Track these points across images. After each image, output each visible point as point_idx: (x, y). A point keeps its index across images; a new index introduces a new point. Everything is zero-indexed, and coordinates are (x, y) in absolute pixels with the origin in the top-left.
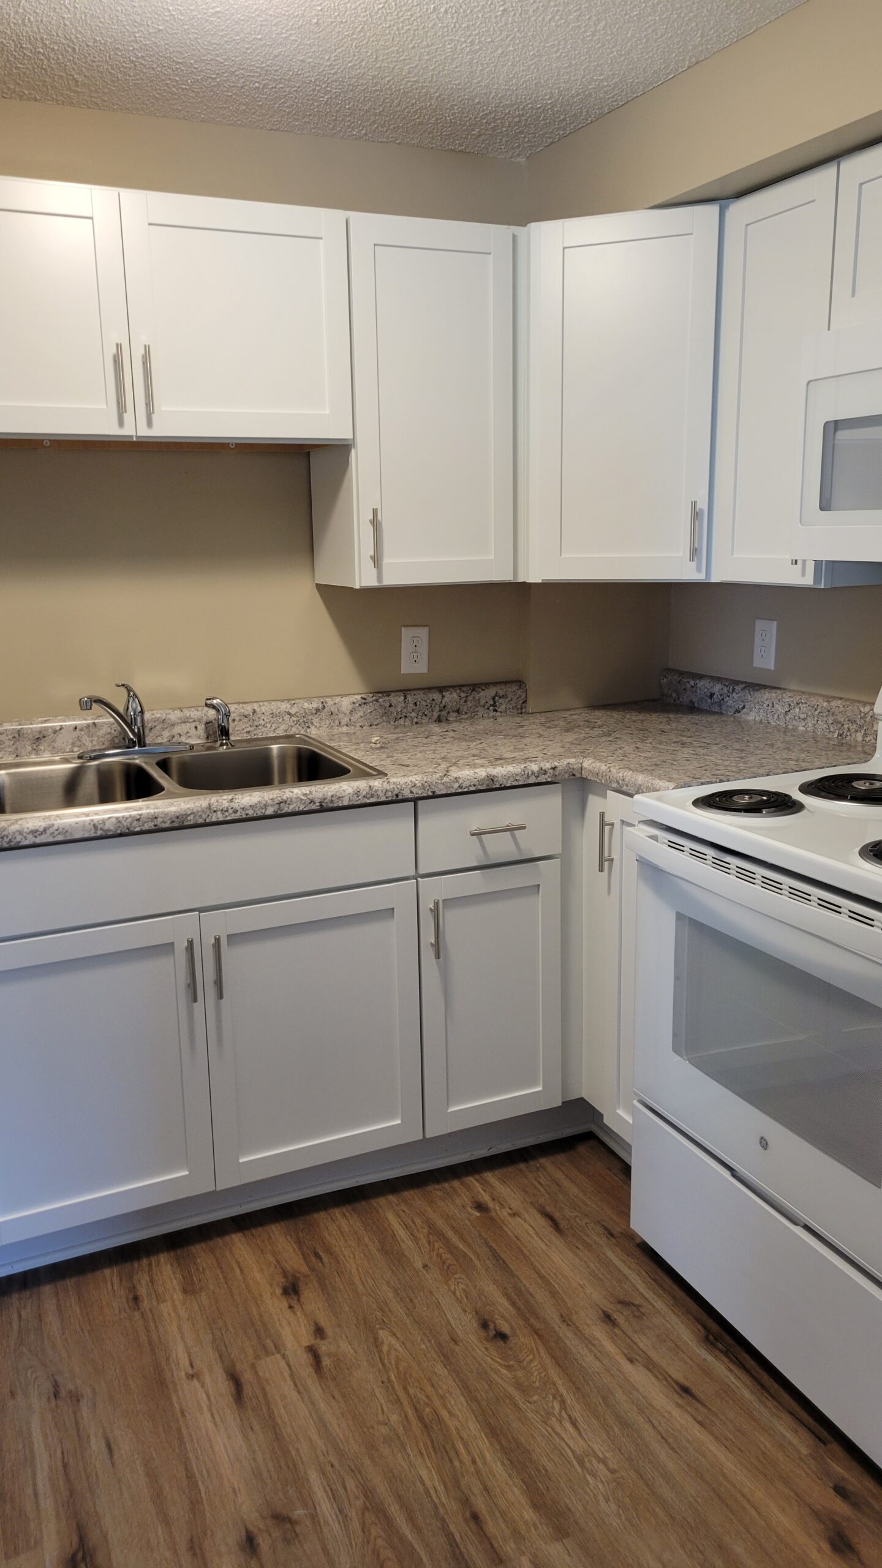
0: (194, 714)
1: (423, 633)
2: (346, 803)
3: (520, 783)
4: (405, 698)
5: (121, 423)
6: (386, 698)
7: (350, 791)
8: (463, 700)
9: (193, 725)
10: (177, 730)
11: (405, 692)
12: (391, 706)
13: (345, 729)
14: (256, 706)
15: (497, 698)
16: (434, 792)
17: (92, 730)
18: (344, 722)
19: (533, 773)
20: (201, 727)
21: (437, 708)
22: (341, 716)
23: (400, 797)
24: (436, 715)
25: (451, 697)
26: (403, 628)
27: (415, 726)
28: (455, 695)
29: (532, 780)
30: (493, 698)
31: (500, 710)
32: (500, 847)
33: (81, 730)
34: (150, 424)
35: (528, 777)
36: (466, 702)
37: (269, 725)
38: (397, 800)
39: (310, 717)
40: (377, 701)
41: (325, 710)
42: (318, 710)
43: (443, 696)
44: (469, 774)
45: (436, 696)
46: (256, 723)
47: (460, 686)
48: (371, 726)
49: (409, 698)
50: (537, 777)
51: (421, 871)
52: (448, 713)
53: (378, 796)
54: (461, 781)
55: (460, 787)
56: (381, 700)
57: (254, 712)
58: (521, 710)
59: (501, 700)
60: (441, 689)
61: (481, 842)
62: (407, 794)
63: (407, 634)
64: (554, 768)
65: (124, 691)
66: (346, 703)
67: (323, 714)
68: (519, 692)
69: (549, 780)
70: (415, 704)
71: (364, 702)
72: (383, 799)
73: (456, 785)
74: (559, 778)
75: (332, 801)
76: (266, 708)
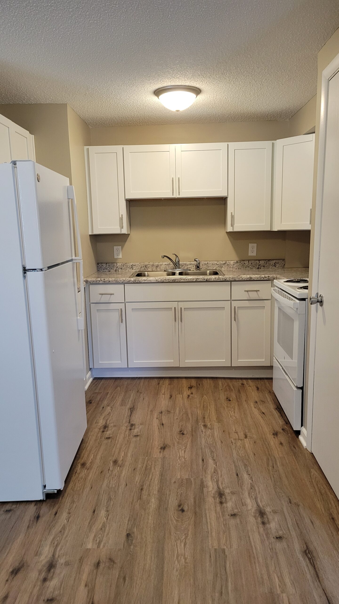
0: (193, 263)
1: (255, 245)
2: (212, 280)
3: (259, 279)
4: (249, 262)
5: (173, 195)
6: (244, 262)
7: (214, 277)
8: (265, 263)
9: (193, 265)
10: (189, 266)
11: (249, 260)
12: (244, 264)
13: (231, 269)
14: (208, 262)
15: (276, 263)
16: (235, 280)
17: (169, 265)
18: (231, 267)
19: (262, 277)
20: (195, 266)
21: (258, 265)
22: (231, 265)
23: (226, 280)
24: (257, 267)
25: (262, 262)
26: (249, 244)
27: (251, 269)
28: (263, 262)
29: (262, 279)
30: (275, 263)
31: (277, 267)
32: (253, 295)
33: (167, 265)
34: (179, 195)
35: (261, 278)
36: (266, 264)
37: (211, 267)
38: (225, 281)
39: (222, 265)
40: (240, 262)
41: (226, 264)
42: (224, 264)
43: (260, 262)
44: (244, 277)
45: (258, 262)
46: (208, 266)
47: (265, 260)
48: (239, 269)
49: (250, 262)
50: (263, 278)
51: (232, 299)
52: (261, 267)
53: (221, 279)
54: (242, 278)
55: (242, 279)
56: (242, 262)
57: (208, 263)
58: (283, 267)
59: (277, 264)
60: (259, 260)
61: (248, 294)
62: (228, 279)
63: (250, 245)
64: (269, 277)
65: (175, 255)
66: (232, 263)
67: (226, 265)
68: (283, 262)
69: (267, 279)
70: (251, 264)
71: (237, 262)
72: (222, 280)
73: (241, 278)
74: (270, 279)
75: (209, 280)
76: (211, 262)
